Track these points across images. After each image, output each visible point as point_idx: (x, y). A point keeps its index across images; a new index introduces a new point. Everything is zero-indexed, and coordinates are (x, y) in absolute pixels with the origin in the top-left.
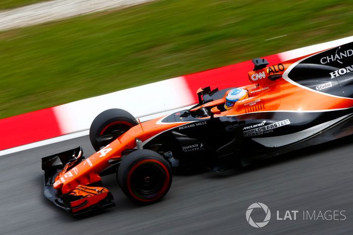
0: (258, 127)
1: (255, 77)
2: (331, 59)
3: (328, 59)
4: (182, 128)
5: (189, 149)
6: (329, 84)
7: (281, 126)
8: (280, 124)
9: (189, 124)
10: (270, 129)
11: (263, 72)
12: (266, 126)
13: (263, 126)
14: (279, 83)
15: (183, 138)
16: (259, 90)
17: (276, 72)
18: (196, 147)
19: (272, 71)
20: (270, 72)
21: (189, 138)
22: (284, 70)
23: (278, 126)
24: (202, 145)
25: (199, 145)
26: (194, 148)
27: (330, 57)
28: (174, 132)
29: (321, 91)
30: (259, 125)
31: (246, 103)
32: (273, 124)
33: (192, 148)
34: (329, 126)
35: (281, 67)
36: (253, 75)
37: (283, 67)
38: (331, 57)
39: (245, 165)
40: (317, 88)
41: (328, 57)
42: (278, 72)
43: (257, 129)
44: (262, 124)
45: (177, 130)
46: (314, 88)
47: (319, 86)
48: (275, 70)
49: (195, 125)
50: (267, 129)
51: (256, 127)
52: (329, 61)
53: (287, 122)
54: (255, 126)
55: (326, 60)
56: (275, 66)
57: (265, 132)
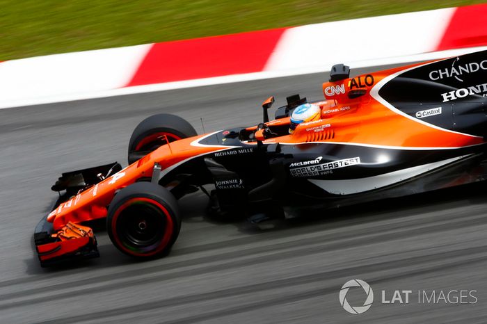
0: (310, 165)
1: (329, 91)
2: (446, 74)
3: (441, 74)
4: (220, 154)
5: (226, 185)
6: (438, 110)
7: (344, 166)
8: (343, 163)
9: (229, 150)
10: (328, 169)
11: (343, 86)
12: (322, 165)
13: (317, 164)
14: (365, 102)
15: (217, 169)
16: (336, 110)
17: (361, 86)
18: (235, 184)
19: (356, 84)
20: (352, 85)
21: (226, 170)
22: (372, 84)
23: (340, 166)
24: (241, 182)
25: (239, 181)
26: (233, 184)
27: (443, 71)
28: (206, 160)
29: (422, 119)
30: (312, 162)
31: (310, 128)
32: (332, 163)
33: (229, 185)
34: (427, 170)
35: (369, 80)
36: (328, 88)
37: (373, 79)
38: (445, 71)
39: (290, 217)
40: (417, 115)
41: (440, 71)
42: (364, 86)
43: (309, 168)
44: (316, 161)
45: (211, 156)
46: (413, 115)
47: (422, 112)
48: (360, 83)
49: (238, 152)
50: (323, 169)
51: (308, 165)
52: (442, 77)
53: (355, 161)
54: (305, 163)
55: (438, 75)
56: (361, 78)
57: (322, 173)
